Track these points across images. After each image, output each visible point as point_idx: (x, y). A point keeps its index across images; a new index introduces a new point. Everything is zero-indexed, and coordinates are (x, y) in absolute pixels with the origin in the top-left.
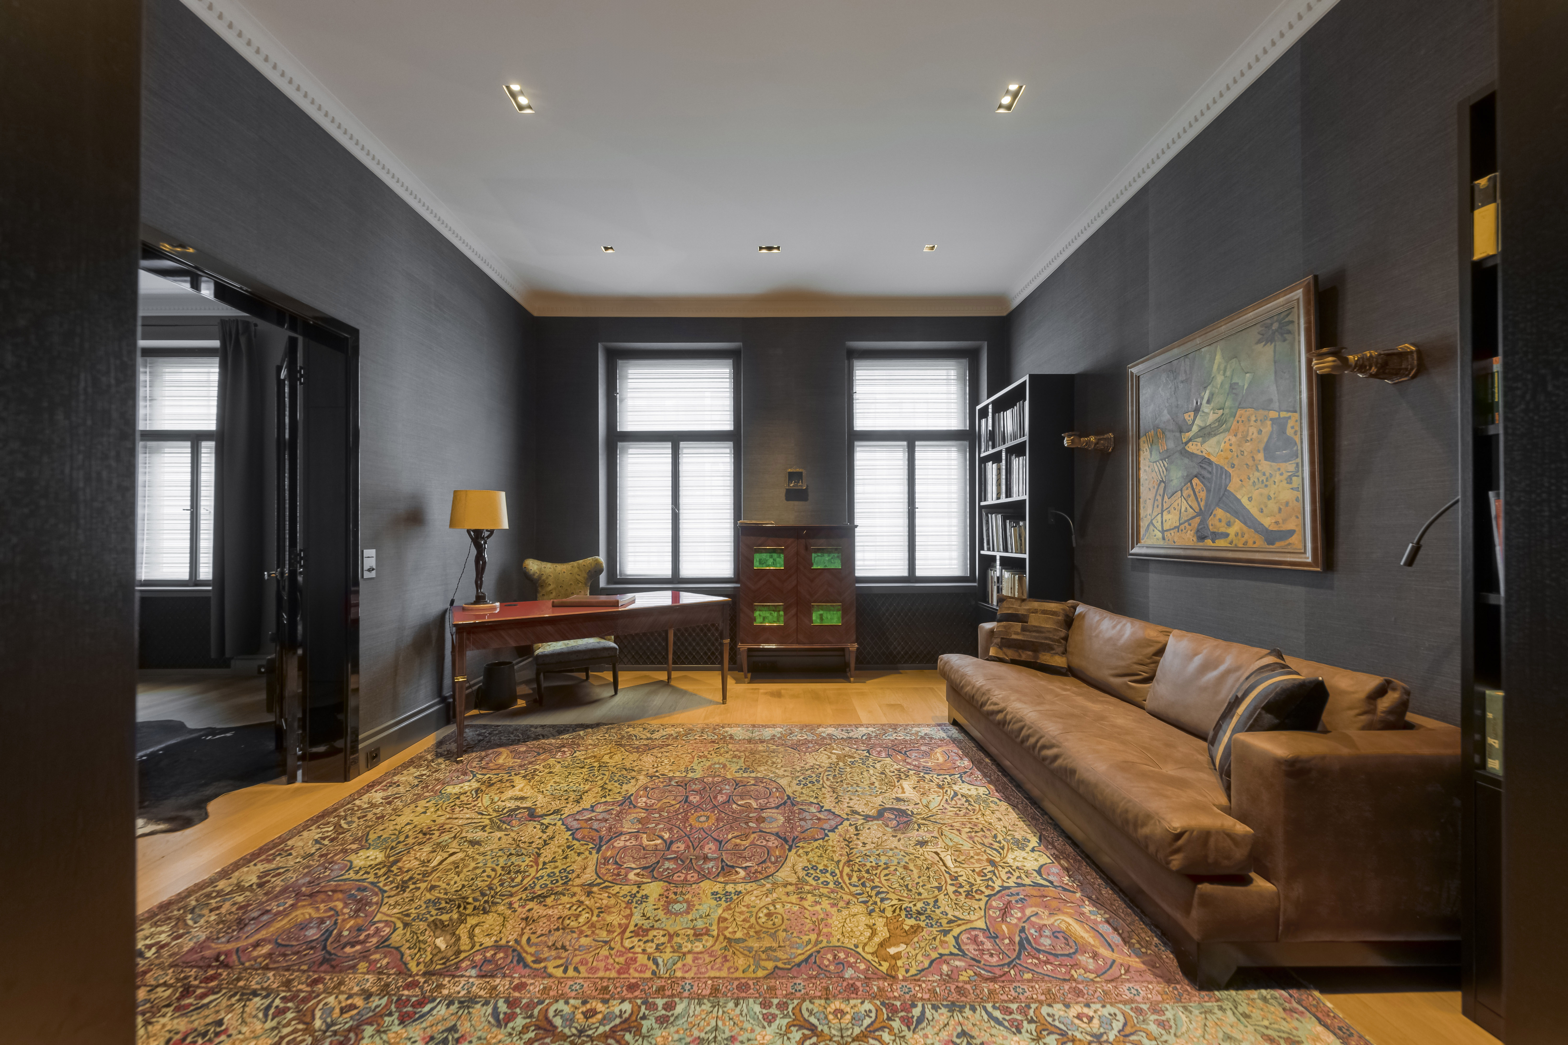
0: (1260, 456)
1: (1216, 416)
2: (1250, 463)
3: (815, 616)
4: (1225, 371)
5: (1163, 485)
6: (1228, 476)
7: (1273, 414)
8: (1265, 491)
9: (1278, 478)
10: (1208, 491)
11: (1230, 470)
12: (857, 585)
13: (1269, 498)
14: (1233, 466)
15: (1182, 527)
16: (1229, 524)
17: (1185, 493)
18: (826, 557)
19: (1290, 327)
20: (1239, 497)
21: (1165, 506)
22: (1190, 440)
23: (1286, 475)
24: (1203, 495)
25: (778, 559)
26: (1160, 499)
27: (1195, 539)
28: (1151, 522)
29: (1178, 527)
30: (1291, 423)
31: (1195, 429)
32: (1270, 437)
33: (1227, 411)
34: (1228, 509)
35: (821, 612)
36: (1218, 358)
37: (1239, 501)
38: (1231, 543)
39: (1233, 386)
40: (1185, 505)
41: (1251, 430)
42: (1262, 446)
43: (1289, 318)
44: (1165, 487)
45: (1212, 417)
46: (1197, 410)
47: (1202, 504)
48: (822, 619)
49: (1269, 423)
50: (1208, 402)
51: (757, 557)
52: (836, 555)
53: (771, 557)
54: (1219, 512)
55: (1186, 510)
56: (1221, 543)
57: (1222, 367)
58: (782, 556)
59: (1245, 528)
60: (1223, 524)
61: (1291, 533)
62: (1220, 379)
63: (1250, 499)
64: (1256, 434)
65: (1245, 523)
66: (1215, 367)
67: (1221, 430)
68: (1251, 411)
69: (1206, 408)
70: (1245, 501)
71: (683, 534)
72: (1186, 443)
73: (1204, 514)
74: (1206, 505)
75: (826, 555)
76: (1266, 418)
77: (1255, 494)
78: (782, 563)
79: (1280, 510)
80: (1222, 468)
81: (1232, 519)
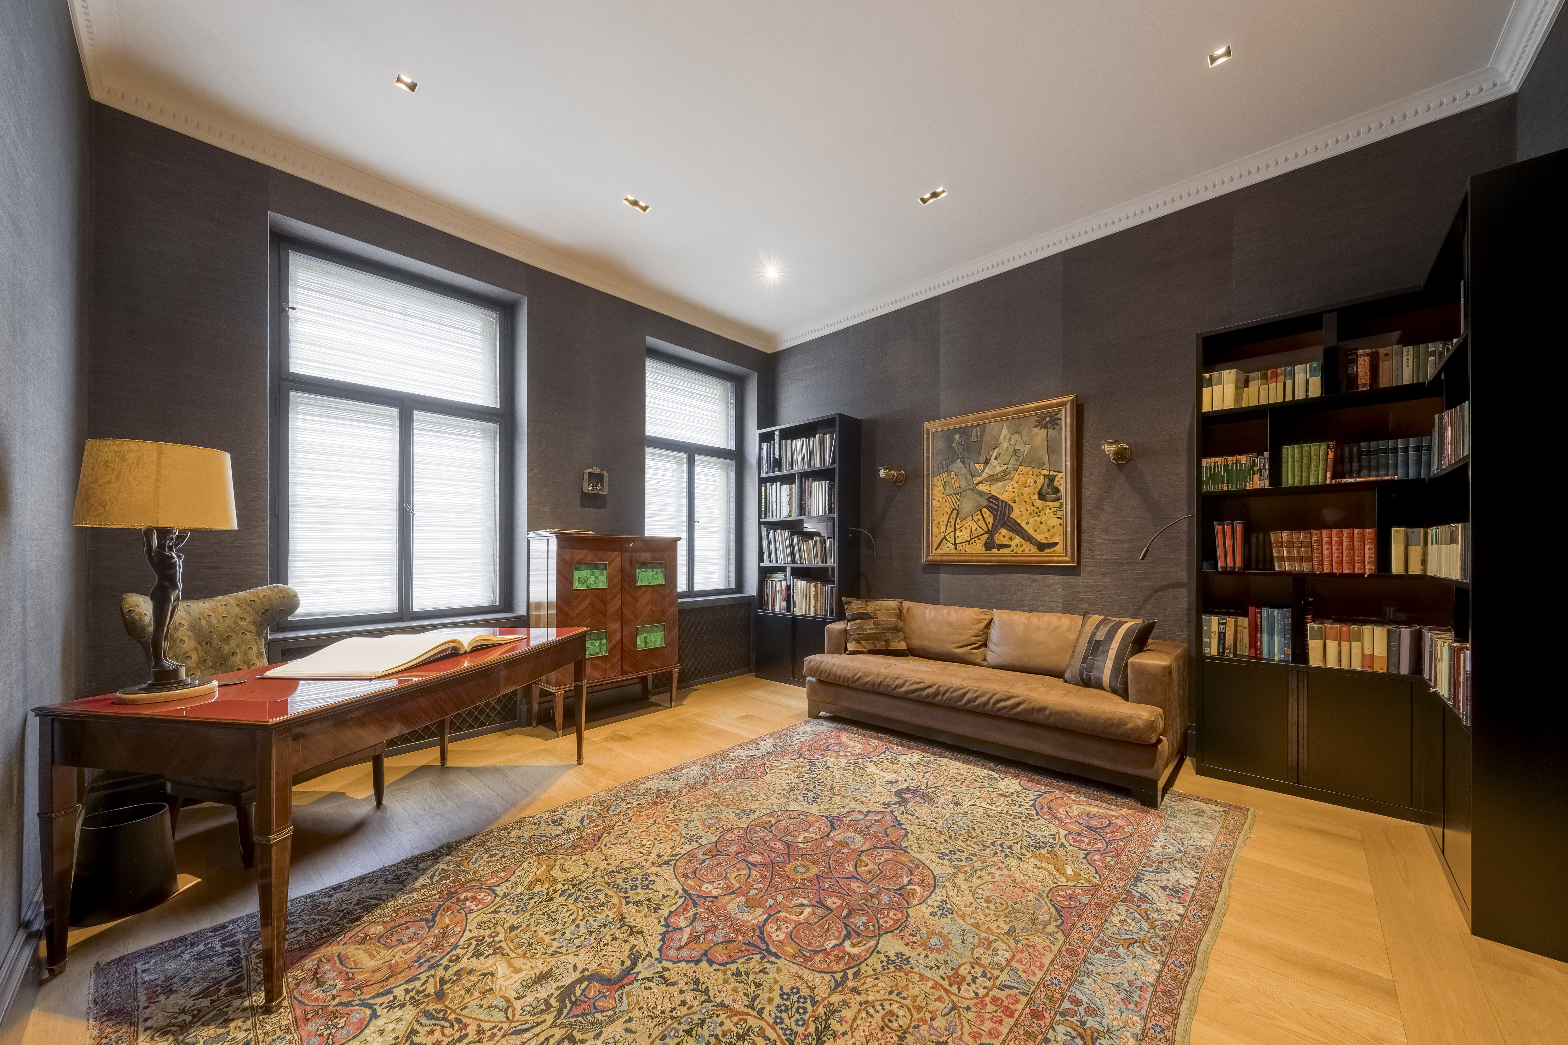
0: (1036, 497)
1: (1002, 469)
2: (1028, 500)
3: (639, 641)
4: (1010, 440)
5: (955, 512)
6: (1011, 508)
7: (1045, 472)
8: (1039, 519)
9: (1048, 511)
10: (995, 517)
11: (1012, 504)
12: (679, 600)
13: (1041, 523)
14: (1015, 502)
15: (973, 541)
16: (1011, 539)
17: (976, 518)
18: (650, 573)
19: (1058, 422)
20: (1019, 521)
21: (958, 526)
22: (980, 482)
23: (1053, 509)
24: (990, 520)
25: (600, 577)
26: (953, 521)
27: (984, 549)
28: (945, 537)
29: (969, 541)
30: (1057, 479)
31: (984, 475)
32: (1043, 486)
33: (1010, 466)
34: (1010, 529)
35: (645, 635)
36: (1005, 431)
37: (1019, 524)
38: (1013, 551)
39: (1015, 451)
40: (975, 526)
41: (1029, 480)
42: (1037, 491)
43: (1058, 416)
44: (957, 514)
45: (999, 469)
46: (987, 462)
47: (990, 526)
48: (646, 643)
49: (1042, 477)
50: (996, 459)
51: (577, 574)
52: (659, 570)
53: (593, 574)
54: (1004, 531)
55: (976, 529)
56: (1005, 551)
57: (1008, 437)
58: (605, 572)
59: (1023, 541)
60: (1007, 538)
61: (1056, 544)
62: (1005, 445)
63: (1027, 523)
64: (1032, 483)
65: (1023, 538)
66: (1002, 436)
67: (1006, 478)
68: (1028, 468)
69: (993, 462)
70: (1023, 525)
71: (418, 547)
72: (977, 484)
73: (991, 533)
74: (992, 527)
75: (650, 570)
76: (1040, 474)
77: (1031, 520)
78: (605, 581)
79: (1049, 531)
80: (1006, 503)
81: (1013, 535)
